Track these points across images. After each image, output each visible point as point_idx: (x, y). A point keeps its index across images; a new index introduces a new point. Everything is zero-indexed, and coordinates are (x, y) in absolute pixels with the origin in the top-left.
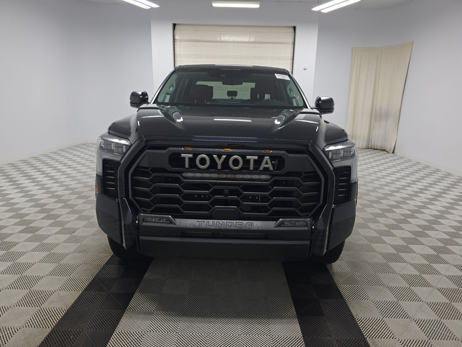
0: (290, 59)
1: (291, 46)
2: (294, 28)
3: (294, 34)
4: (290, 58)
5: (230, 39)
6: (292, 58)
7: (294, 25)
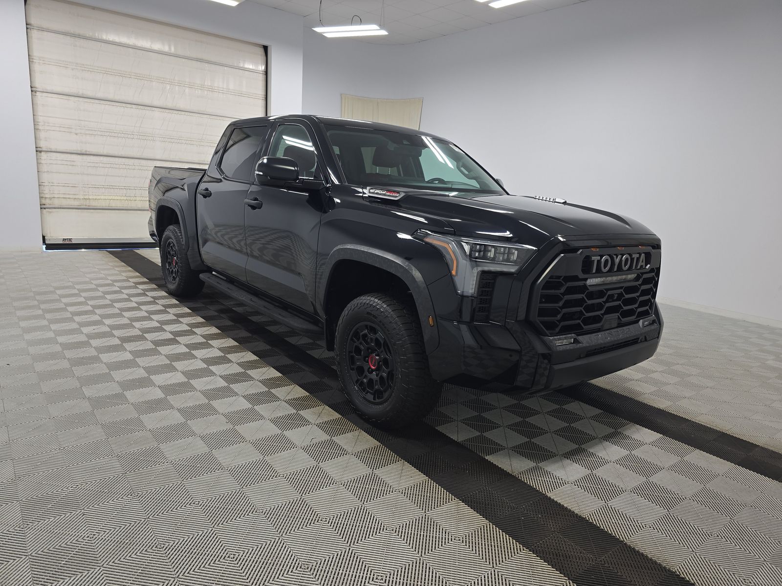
0: (261, 98)
1: (262, 78)
2: (266, 48)
3: (265, 58)
4: (261, 96)
5: (152, 46)
6: (264, 96)
7: (266, 44)
